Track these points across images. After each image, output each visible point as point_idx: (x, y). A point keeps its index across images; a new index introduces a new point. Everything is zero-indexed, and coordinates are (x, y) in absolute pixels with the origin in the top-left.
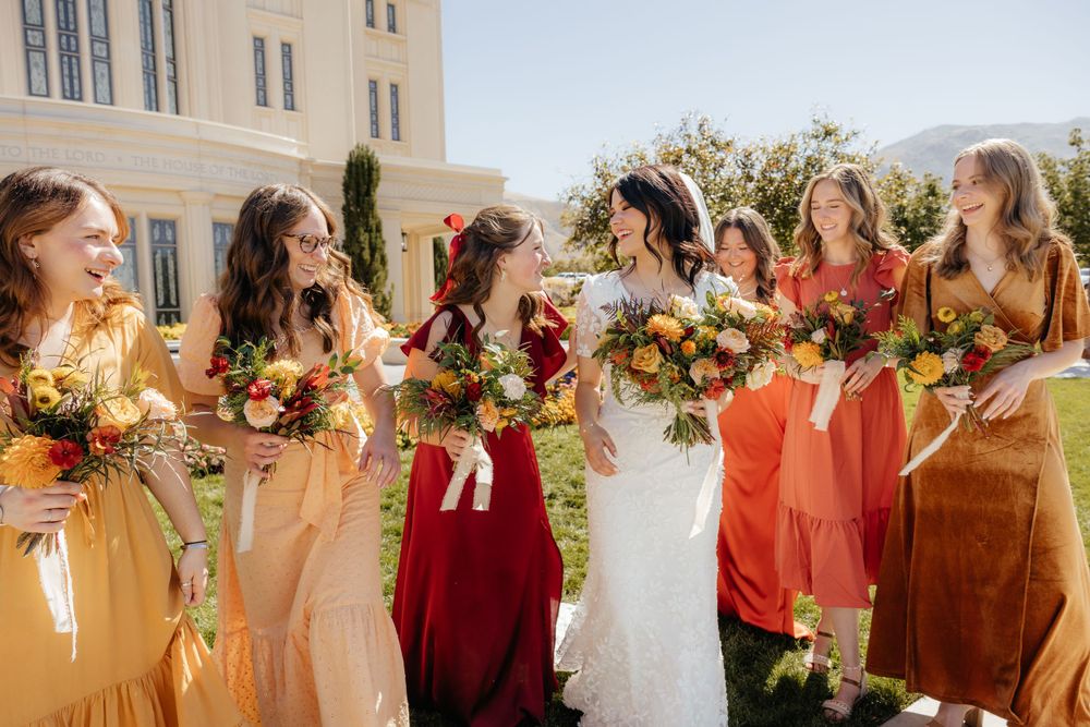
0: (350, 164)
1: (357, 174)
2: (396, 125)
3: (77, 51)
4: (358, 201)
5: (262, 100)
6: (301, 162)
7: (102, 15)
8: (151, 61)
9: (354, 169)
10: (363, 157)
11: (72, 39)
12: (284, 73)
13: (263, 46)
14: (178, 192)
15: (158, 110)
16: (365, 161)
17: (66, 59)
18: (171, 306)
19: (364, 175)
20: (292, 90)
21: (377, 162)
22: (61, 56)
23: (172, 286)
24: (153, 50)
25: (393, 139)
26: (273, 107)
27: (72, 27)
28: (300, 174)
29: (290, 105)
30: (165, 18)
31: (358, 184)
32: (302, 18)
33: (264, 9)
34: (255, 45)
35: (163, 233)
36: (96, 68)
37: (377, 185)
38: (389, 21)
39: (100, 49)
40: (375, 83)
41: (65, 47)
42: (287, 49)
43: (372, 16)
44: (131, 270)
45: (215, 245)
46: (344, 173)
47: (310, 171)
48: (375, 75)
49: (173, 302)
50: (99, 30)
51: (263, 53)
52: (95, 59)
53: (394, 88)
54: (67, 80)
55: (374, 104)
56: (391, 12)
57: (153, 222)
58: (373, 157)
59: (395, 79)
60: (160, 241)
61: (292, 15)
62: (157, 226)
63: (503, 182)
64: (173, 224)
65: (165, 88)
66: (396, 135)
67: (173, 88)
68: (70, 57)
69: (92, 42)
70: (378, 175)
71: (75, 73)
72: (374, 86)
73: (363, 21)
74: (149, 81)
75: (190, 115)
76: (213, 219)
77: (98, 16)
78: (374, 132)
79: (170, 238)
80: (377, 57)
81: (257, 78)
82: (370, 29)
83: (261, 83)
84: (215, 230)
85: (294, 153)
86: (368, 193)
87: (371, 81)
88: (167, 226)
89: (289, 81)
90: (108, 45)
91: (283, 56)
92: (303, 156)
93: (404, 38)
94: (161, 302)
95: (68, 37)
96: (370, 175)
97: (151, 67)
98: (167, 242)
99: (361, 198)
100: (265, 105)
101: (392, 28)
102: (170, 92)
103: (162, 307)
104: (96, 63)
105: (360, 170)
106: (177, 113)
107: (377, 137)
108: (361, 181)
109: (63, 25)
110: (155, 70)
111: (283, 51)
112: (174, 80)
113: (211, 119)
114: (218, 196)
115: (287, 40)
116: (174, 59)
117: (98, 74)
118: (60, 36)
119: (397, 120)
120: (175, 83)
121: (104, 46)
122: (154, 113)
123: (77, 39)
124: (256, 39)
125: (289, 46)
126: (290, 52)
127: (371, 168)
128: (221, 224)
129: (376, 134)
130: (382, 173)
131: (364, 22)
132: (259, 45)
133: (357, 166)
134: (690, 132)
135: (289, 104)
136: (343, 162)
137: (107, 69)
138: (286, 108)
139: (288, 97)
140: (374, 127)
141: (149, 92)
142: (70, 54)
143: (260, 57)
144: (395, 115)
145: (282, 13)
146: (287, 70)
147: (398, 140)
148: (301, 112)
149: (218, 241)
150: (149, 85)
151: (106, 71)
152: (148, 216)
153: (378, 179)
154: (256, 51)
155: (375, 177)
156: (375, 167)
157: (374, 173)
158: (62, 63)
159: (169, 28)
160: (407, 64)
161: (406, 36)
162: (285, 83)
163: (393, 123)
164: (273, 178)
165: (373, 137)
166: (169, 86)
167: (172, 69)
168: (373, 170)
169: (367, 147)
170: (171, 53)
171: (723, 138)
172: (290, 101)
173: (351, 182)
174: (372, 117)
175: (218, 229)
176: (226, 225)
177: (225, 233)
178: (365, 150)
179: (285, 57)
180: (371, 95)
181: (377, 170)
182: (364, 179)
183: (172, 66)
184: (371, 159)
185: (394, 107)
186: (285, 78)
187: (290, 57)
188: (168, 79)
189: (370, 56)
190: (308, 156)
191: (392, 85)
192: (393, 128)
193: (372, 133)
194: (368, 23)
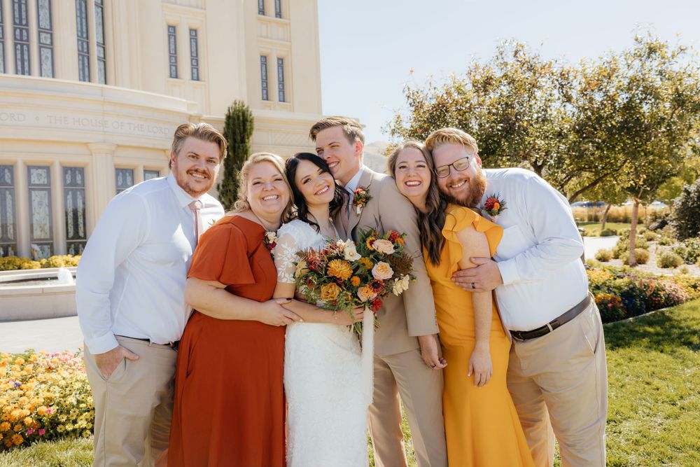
0: (229, 117)
1: (234, 125)
2: (282, 90)
3: (28, 40)
4: (234, 147)
5: (174, 73)
7: (47, 11)
8: (85, 46)
9: (231, 120)
10: (239, 111)
11: (24, 31)
12: (191, 52)
13: (175, 31)
14: (86, 144)
15: (90, 81)
17: (19, 47)
18: (80, 238)
19: (240, 126)
20: (197, 65)
21: (250, 115)
22: (16, 45)
23: (80, 221)
24: (87, 38)
25: (280, 101)
26: (180, 78)
27: (24, 22)
29: (196, 77)
30: (97, 13)
31: (234, 134)
32: (205, 9)
33: (176, 3)
34: (169, 32)
35: (73, 177)
36: (42, 52)
37: (251, 134)
38: (276, 9)
39: (45, 39)
40: (265, 57)
41: (18, 37)
42: (194, 34)
43: (263, 6)
44: (47, 209)
46: (224, 125)
48: (265, 51)
49: (81, 234)
50: (45, 24)
51: (175, 36)
52: (41, 46)
53: (281, 61)
54: (19, 63)
55: (264, 74)
56: (277, 2)
57: (66, 170)
58: (248, 111)
59: (282, 54)
60: (71, 184)
61: (197, 7)
62: (69, 172)
64: (81, 170)
65: (96, 66)
66: (282, 97)
67: (103, 67)
68: (22, 45)
69: (39, 33)
70: (251, 125)
71: (26, 57)
72: (264, 60)
74: (83, 61)
75: (116, 85)
76: (115, 166)
77: (44, 13)
78: (265, 96)
79: (79, 182)
80: (267, 37)
81: (170, 57)
82: (261, 16)
83: (173, 61)
84: (117, 175)
85: (184, 109)
86: (243, 141)
87: (262, 57)
88: (77, 172)
89: (195, 58)
90: (51, 34)
91: (191, 38)
93: (288, 21)
94: (71, 235)
95: (21, 30)
96: (244, 125)
97: (85, 50)
98: (77, 185)
99: (237, 145)
100: (177, 77)
101: (279, 14)
102: (100, 70)
103: (72, 238)
104: (42, 49)
105: (236, 122)
106: (106, 83)
107: (267, 99)
108: (238, 131)
109: (17, 21)
110: (88, 52)
111: (191, 35)
112: (104, 60)
113: (132, 87)
114: (118, 146)
115: (194, 27)
116: (104, 44)
117: (43, 58)
118: (15, 29)
119: (283, 86)
120: (105, 62)
121: (49, 35)
122: (87, 83)
123: (27, 31)
124: (169, 27)
125: (196, 31)
126: (196, 35)
127: (245, 120)
128: (122, 170)
129: (266, 97)
130: (256, 125)
131: (256, 10)
132: (172, 31)
133: (234, 119)
134: (507, 60)
135: (195, 75)
136: (224, 118)
137: (50, 53)
138: (193, 79)
139: (195, 70)
140: (265, 92)
141: (83, 69)
142: (22, 43)
143: (172, 40)
144: (282, 82)
145: (190, 6)
146: (194, 50)
147: (284, 101)
148: (204, 81)
149: (120, 184)
150: (83, 64)
151: (49, 55)
152: (61, 163)
153: (252, 129)
154: (169, 35)
155: (249, 127)
156: (249, 119)
157: (248, 124)
158: (16, 49)
159: (101, 21)
160: (291, 41)
161: (290, 19)
162: (192, 60)
163: (279, 89)
164: (167, 131)
165: (263, 99)
166: (99, 64)
167: (102, 52)
168: (247, 121)
169: (242, 103)
170: (102, 39)
171: (539, 61)
172: (196, 73)
173: (229, 132)
174: (262, 84)
175: (121, 174)
176: (126, 170)
177: (126, 176)
178: (241, 105)
179: (192, 40)
180: (262, 67)
181: (251, 121)
182: (239, 129)
183: (101, 49)
184: (246, 113)
185: (281, 76)
186: (191, 56)
187: (196, 39)
188: (99, 60)
189: (262, 36)
190: (196, 112)
191: (279, 59)
192: (279, 91)
193: (263, 97)
194: (260, 11)
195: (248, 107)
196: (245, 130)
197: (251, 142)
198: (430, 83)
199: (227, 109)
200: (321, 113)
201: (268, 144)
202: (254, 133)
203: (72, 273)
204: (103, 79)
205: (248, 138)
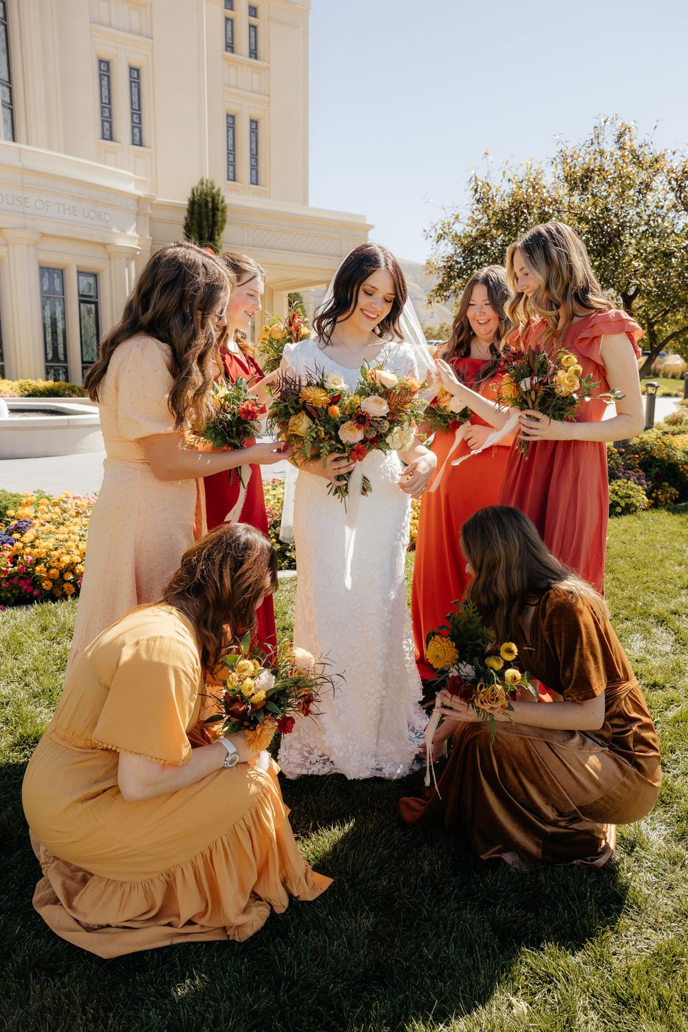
0: (192, 203)
1: (200, 214)
2: (255, 168)
5: (107, 133)
6: (139, 200)
9: (196, 207)
10: (206, 195)
12: (132, 103)
13: (109, 70)
16: (209, 199)
19: (207, 216)
20: (140, 123)
21: (222, 202)
25: (252, 183)
26: (116, 141)
28: (137, 215)
29: (138, 141)
31: (200, 226)
32: (152, 38)
33: (110, 26)
34: (100, 69)
37: (222, 228)
38: (250, 44)
40: (233, 117)
42: (135, 76)
43: (232, 38)
45: (42, 292)
46: (185, 214)
47: (150, 211)
48: (233, 109)
51: (109, 77)
53: (254, 124)
55: (231, 142)
56: (253, 33)
58: (219, 195)
59: (256, 114)
61: (140, 34)
63: (367, 231)
66: (254, 178)
67: (9, 116)
70: (222, 216)
72: (231, 120)
73: (220, 42)
75: (28, 144)
76: (39, 262)
78: (231, 175)
80: (237, 87)
81: (102, 108)
82: (229, 54)
83: (106, 114)
84: (42, 276)
85: (131, 188)
86: (211, 238)
87: (228, 116)
89: (137, 111)
91: (131, 82)
92: (140, 193)
93: (267, 65)
96: (214, 215)
100: (111, 139)
101: (254, 53)
102: (5, 121)
105: (203, 210)
106: (14, 140)
107: (234, 180)
108: (205, 223)
111: (131, 77)
112: (10, 106)
113: (50, 148)
114: (43, 235)
115: (136, 64)
116: (10, 82)
119: (257, 161)
120: (12, 110)
124: (101, 61)
125: (138, 70)
126: (138, 77)
127: (215, 208)
128: (48, 269)
129: (233, 177)
130: (229, 215)
131: (223, 45)
132: (105, 68)
133: (200, 206)
134: (604, 146)
135: (137, 138)
136: (185, 203)
138: (134, 143)
139: (136, 131)
140: (231, 168)
143: (105, 83)
144: (255, 155)
145: (130, 31)
146: (135, 99)
147: (257, 184)
148: (150, 148)
149: (46, 288)
153: (224, 221)
154: (101, 75)
155: (220, 219)
156: (220, 207)
157: (219, 214)
159: (4, 44)
160: (269, 96)
161: (269, 63)
162: (132, 114)
163: (251, 165)
164: (108, 218)
165: (228, 179)
166: (4, 113)
167: (8, 94)
168: (218, 210)
169: (212, 183)
170: (7, 75)
171: (651, 151)
172: (138, 135)
173: (192, 224)
174: (228, 157)
175: (46, 274)
176: (54, 269)
177: (54, 279)
178: (209, 185)
179: (133, 84)
180: (228, 131)
181: (222, 211)
182: (207, 220)
183: (7, 90)
184: (217, 198)
185: (254, 147)
186: (132, 109)
187: (139, 83)
188: (3, 105)
189: (229, 86)
190: (147, 193)
191: (252, 121)
192: (251, 169)
193: (228, 176)
194: (227, 46)
195: (219, 190)
196: (215, 223)
197: (221, 240)
198: (504, 172)
199: (190, 191)
200: (307, 204)
201: (244, 245)
202: (227, 227)
203: (8, 405)
204: (10, 135)
205: (218, 235)
